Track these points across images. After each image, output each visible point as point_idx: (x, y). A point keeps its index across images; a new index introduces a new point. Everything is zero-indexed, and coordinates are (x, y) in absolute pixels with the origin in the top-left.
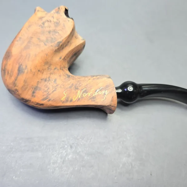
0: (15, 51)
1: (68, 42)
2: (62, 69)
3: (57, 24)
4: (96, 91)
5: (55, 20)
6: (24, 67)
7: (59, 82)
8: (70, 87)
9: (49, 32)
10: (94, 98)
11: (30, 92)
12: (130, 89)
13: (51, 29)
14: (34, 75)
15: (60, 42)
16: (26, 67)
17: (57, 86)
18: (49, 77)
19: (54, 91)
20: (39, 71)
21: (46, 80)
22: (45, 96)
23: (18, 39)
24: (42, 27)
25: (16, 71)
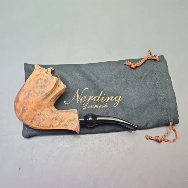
0: (21, 98)
1: (53, 91)
2: (49, 107)
3: (46, 81)
4: (68, 121)
5: (45, 78)
6: (26, 108)
7: (46, 116)
8: (53, 119)
9: (41, 87)
10: (66, 125)
11: (30, 121)
12: (90, 119)
13: (42, 84)
14: (31, 113)
15: (47, 93)
16: (27, 108)
17: (45, 118)
18: (40, 113)
19: (43, 121)
20: (34, 110)
21: (38, 115)
22: (38, 124)
23: (23, 90)
24: (37, 83)
25: (21, 110)
